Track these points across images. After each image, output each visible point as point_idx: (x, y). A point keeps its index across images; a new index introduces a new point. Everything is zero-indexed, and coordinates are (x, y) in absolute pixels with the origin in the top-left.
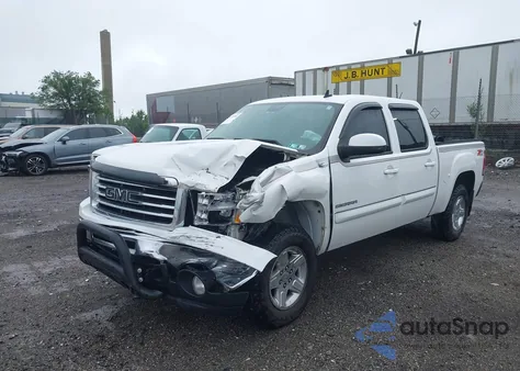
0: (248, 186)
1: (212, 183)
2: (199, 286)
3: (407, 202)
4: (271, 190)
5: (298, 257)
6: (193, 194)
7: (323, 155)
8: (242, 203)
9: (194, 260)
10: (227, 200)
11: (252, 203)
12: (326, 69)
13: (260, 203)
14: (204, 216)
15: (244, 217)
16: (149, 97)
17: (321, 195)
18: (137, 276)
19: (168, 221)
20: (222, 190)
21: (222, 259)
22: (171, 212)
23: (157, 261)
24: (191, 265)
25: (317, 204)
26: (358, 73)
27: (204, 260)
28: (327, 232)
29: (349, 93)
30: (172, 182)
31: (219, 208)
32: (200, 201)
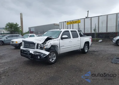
0: (46, 43)
1: (41, 43)
2: (39, 57)
3: (74, 46)
4: (49, 44)
5: (54, 55)
6: (38, 44)
7: (58, 39)
8: (45, 45)
9: (38, 54)
10: (43, 45)
11: (46, 45)
12: (65, 22)
13: (47, 45)
14: (40, 48)
15: (45, 47)
16: (29, 28)
17: (58, 45)
18: (30, 56)
19: (34, 48)
20: (42, 44)
21: (42, 53)
22: (35, 47)
23: (33, 54)
24: (38, 55)
25: (57, 46)
26: (72, 23)
27: (40, 54)
28: (59, 50)
29: (63, 29)
30: (35, 43)
31: (42, 46)
32: (39, 45)
